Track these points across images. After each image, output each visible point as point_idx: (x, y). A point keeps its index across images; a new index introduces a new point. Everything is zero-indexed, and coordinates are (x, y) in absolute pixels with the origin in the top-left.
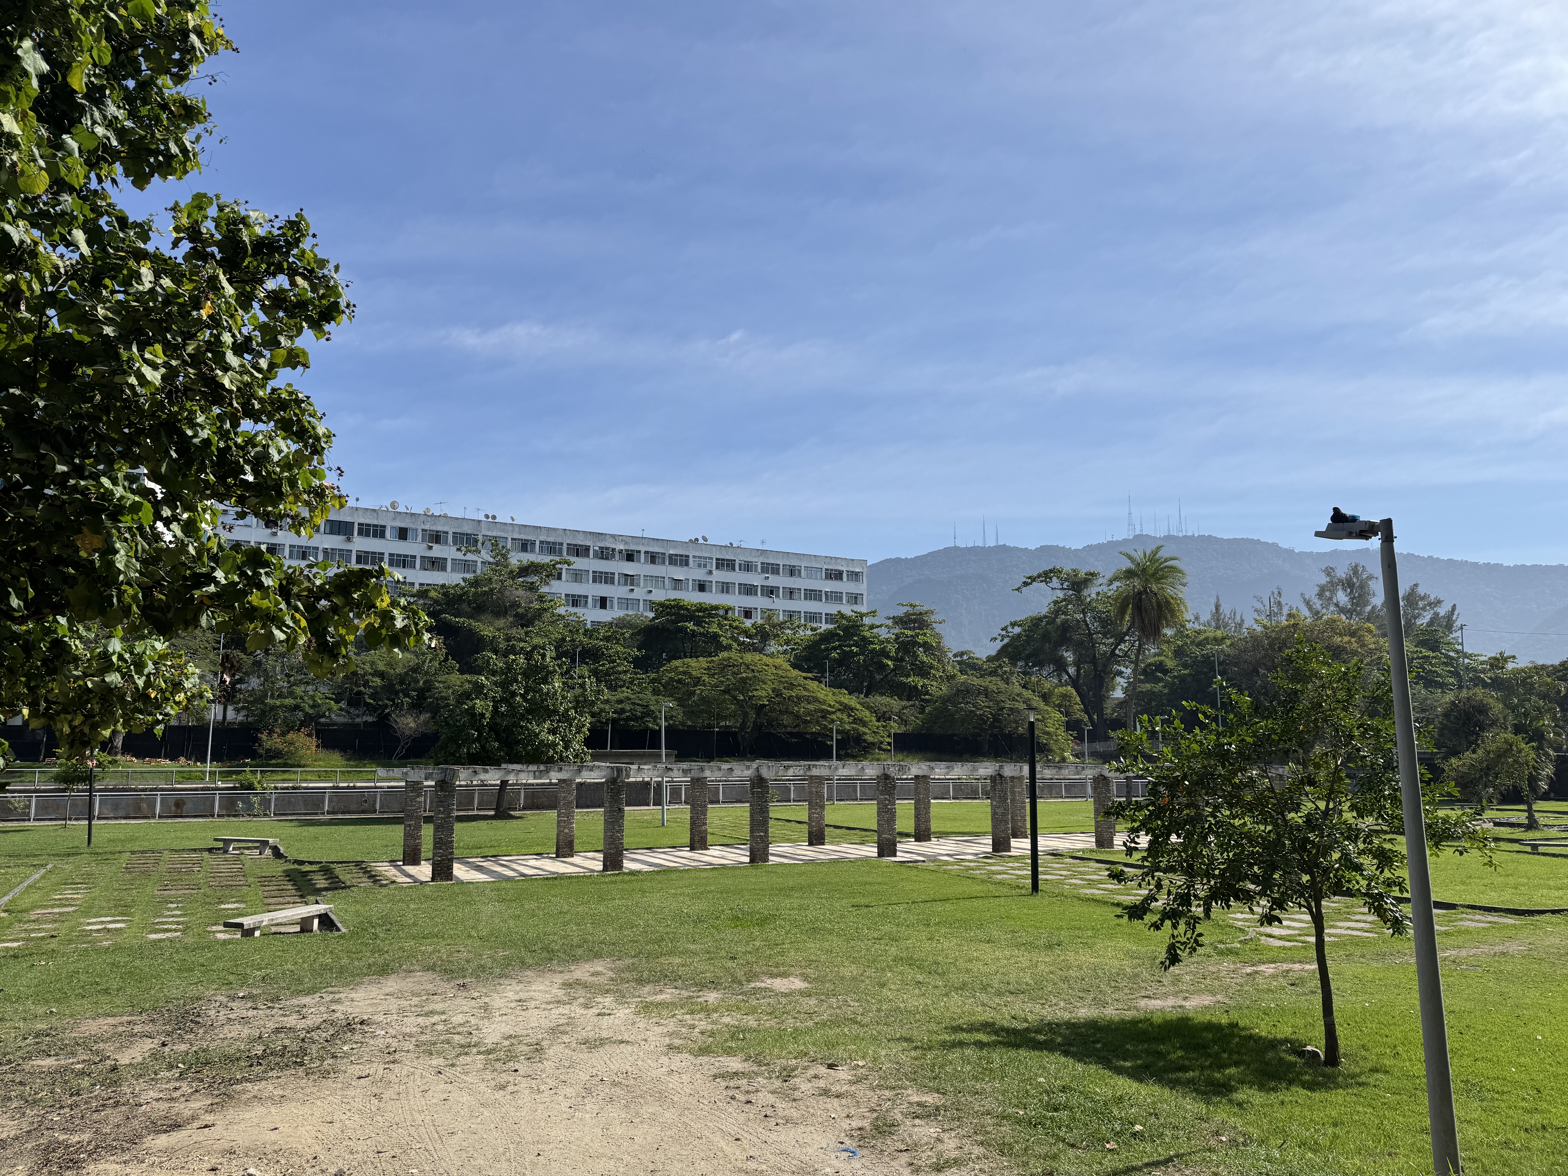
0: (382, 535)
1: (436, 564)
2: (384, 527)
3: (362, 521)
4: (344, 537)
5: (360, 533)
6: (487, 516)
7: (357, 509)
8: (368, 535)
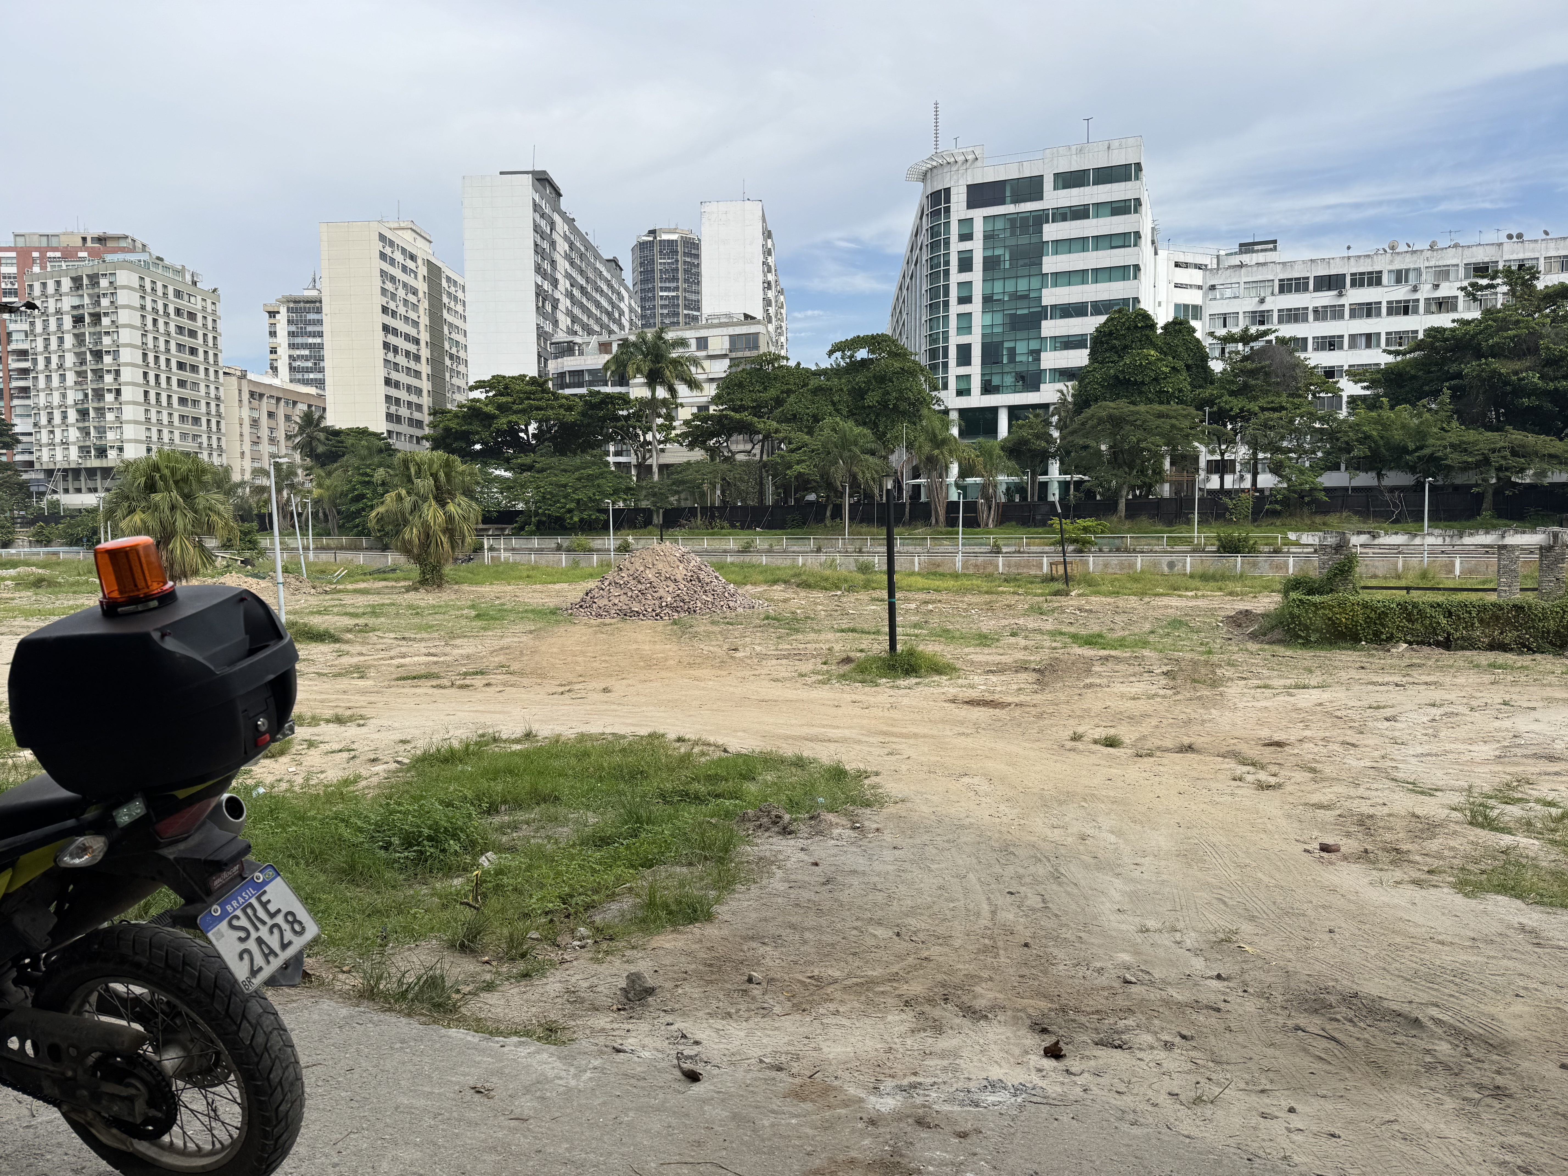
0: (1379, 283)
1: (1443, 305)
2: (1381, 272)
3: (1354, 271)
4: (1335, 293)
5: (1353, 284)
6: (1510, 237)
7: (1349, 258)
8: (1362, 285)
